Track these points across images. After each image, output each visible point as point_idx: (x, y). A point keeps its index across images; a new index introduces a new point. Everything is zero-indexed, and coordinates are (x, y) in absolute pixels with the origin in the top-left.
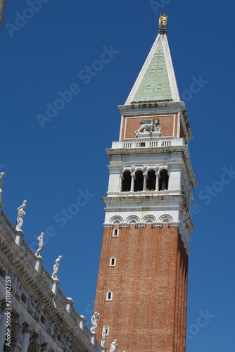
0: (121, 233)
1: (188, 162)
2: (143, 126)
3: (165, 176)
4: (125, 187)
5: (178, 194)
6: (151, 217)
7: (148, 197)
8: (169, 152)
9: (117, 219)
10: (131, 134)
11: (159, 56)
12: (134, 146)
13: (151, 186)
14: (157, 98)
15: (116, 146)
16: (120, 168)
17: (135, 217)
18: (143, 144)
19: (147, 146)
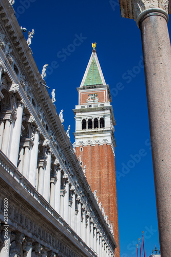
0: (84, 149)
1: (113, 113)
2: (90, 97)
3: (102, 121)
4: (84, 127)
5: (110, 129)
6: (98, 141)
7: (95, 131)
8: (103, 109)
9: (82, 143)
10: (84, 102)
11: (94, 63)
12: (86, 107)
13: (96, 126)
14: (95, 84)
15: (78, 107)
16: (81, 118)
17: (90, 141)
18: (90, 106)
19: (93, 107)
